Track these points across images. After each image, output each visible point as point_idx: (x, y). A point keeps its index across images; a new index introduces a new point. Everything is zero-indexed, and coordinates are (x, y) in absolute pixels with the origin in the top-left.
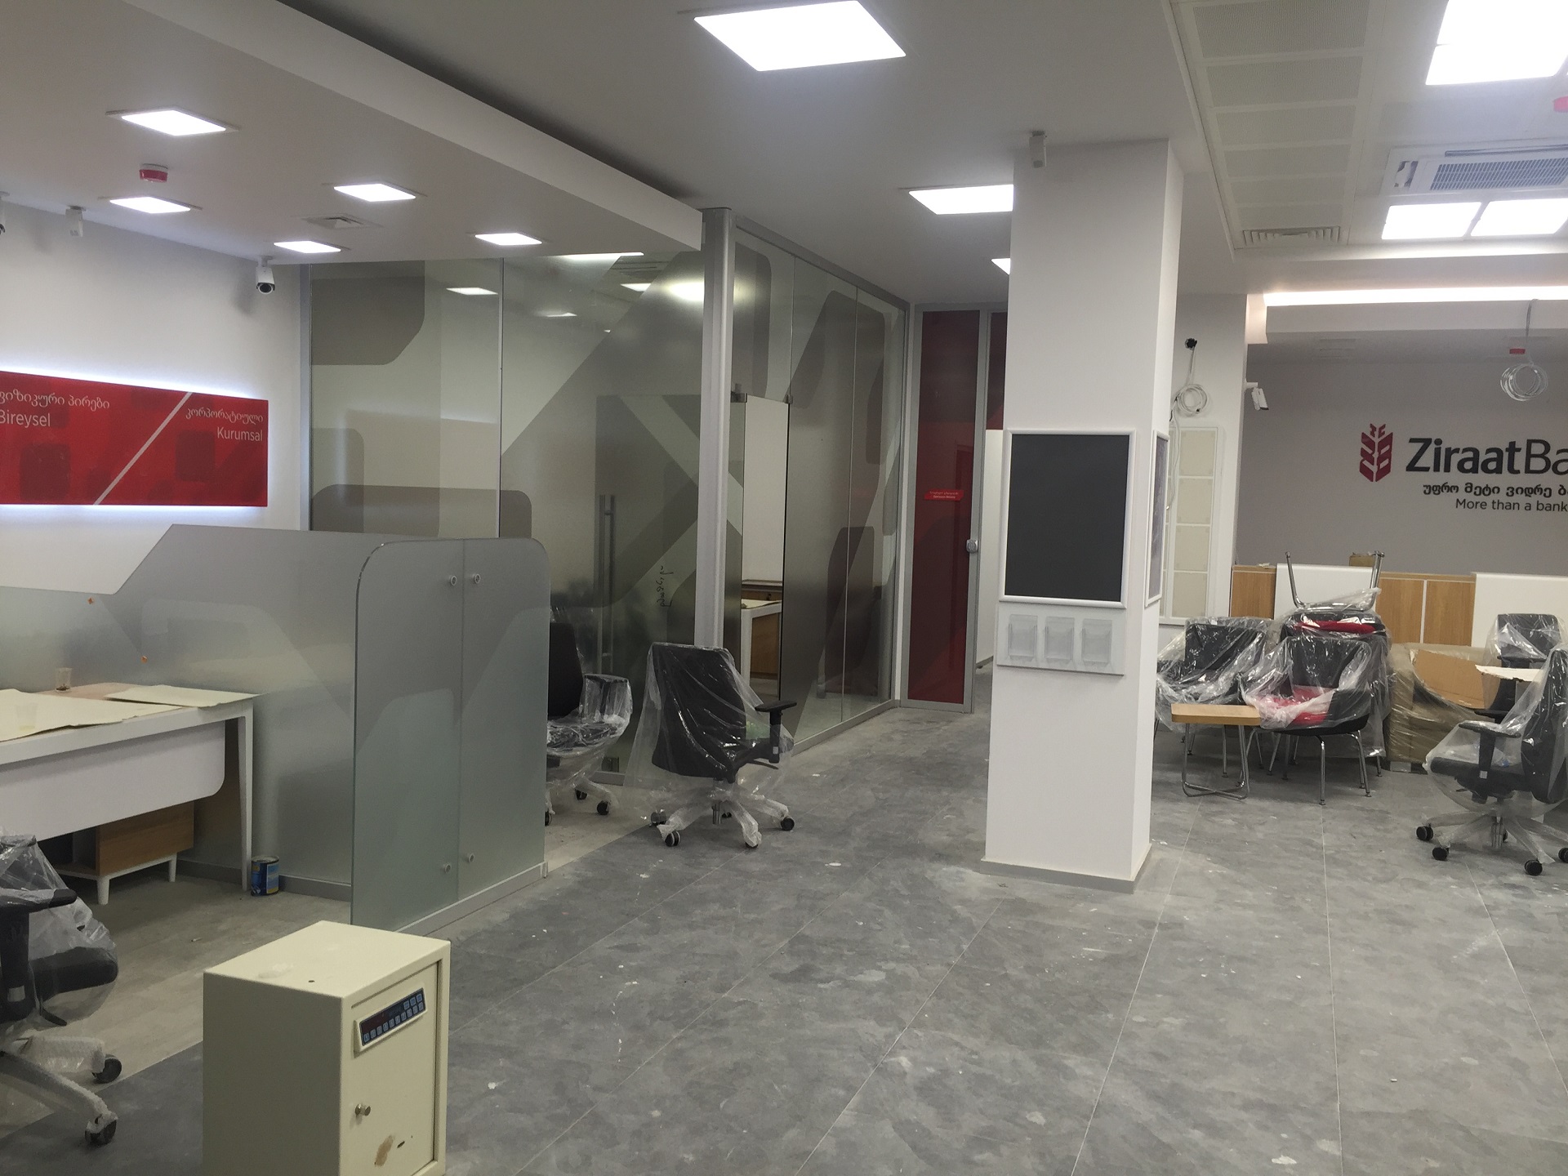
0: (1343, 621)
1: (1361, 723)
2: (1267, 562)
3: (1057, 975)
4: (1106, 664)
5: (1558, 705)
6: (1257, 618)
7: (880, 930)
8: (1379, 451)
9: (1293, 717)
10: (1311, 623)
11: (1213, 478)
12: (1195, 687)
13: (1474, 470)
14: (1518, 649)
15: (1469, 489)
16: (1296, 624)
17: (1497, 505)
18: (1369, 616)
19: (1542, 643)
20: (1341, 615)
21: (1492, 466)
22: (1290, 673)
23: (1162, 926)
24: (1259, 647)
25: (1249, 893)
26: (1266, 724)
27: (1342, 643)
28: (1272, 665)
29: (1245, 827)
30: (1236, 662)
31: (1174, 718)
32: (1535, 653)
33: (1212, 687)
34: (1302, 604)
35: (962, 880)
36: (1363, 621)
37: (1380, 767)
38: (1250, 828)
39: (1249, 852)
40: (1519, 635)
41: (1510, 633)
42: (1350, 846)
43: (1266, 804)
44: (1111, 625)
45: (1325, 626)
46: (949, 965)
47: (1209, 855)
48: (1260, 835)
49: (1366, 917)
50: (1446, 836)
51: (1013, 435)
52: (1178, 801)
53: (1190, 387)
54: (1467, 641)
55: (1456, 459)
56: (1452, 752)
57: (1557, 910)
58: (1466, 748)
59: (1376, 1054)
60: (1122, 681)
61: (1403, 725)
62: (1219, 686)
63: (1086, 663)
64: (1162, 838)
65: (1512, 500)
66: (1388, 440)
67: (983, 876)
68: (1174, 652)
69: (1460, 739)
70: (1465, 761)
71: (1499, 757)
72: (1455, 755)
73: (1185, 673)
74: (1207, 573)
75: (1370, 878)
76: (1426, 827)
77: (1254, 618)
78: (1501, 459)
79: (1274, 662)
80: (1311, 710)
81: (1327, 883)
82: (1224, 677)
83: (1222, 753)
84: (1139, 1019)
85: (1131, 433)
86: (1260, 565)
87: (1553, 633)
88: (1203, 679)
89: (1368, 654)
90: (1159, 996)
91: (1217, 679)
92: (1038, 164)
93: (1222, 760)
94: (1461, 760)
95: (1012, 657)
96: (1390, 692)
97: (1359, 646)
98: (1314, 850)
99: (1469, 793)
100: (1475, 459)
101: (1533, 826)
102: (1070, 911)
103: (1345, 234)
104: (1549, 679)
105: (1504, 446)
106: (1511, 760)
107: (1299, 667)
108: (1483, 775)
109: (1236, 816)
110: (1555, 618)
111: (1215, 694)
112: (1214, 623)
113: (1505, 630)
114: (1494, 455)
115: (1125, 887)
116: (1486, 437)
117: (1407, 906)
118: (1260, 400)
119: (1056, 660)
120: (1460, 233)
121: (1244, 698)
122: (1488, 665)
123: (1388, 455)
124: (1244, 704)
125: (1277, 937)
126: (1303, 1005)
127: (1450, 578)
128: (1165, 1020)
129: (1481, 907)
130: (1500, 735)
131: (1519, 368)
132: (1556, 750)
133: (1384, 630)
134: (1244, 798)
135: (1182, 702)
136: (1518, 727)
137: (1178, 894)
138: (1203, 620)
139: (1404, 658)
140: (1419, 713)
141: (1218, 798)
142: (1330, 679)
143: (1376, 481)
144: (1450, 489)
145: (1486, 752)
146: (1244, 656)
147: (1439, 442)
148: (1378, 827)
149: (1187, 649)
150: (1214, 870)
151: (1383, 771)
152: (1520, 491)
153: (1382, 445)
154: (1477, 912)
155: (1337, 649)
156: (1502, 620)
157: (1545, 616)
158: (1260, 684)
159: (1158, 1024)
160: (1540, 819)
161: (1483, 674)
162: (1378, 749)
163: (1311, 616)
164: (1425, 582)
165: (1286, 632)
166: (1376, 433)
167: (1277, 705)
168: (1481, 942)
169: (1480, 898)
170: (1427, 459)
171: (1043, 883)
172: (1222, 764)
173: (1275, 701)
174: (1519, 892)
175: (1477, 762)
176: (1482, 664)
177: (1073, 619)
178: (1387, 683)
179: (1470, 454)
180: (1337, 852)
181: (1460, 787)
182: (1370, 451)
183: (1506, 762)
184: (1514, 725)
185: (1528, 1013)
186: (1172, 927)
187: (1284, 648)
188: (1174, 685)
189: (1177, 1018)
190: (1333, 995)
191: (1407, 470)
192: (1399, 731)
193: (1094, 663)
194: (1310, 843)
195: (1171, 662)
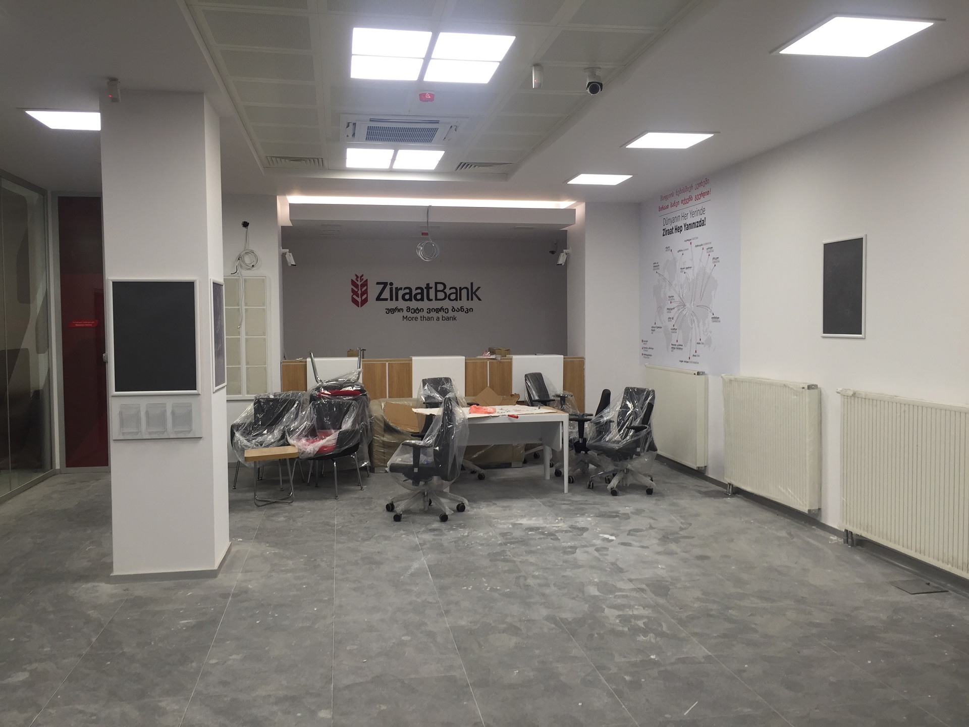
0: (343, 389)
1: (355, 448)
2: (301, 358)
3: (160, 645)
4: (190, 432)
5: (449, 427)
6: (297, 392)
7: (28, 641)
8: (361, 290)
9: (317, 449)
10: (326, 392)
11: (265, 307)
12: (260, 438)
13: (410, 300)
14: (434, 398)
15: (408, 310)
16: (318, 393)
17: (423, 318)
18: (358, 385)
19: (443, 393)
20: (342, 386)
21: (419, 297)
22: (315, 423)
23: (235, 595)
24: (298, 409)
25: (290, 562)
26: (303, 456)
27: (343, 403)
28: (303, 419)
29: (291, 520)
30: (284, 420)
31: (246, 459)
32: (441, 399)
33: (270, 437)
34: (321, 381)
35: (97, 591)
36: (354, 389)
37: (369, 472)
38: (294, 521)
39: (292, 536)
40: (433, 390)
41: (428, 388)
42: (350, 522)
43: (305, 504)
44: (191, 406)
45: (334, 393)
46: (80, 655)
47: (268, 542)
48: (299, 524)
49: (356, 563)
50: (400, 508)
51: (113, 282)
52: (252, 510)
53: (247, 251)
54: (410, 395)
55: (401, 293)
56: (400, 459)
57: (454, 540)
58: (407, 456)
59: (356, 647)
60: (201, 441)
61: (380, 446)
62: (274, 436)
63: (176, 432)
64: (239, 537)
65: (430, 315)
66: (365, 284)
67: (112, 586)
68: (247, 417)
69: (403, 452)
70: (406, 463)
71: (423, 459)
72: (401, 461)
73: (254, 429)
74: (266, 366)
75: (360, 539)
76: (391, 504)
77: (295, 392)
78: (422, 293)
79: (305, 417)
80: (327, 444)
81: (337, 547)
82: (278, 430)
83: (279, 476)
84: (214, 661)
85: (195, 281)
86: (297, 359)
87: (450, 387)
88: (265, 432)
89: (356, 408)
90: (229, 642)
91: (273, 431)
92: (115, 100)
93: (279, 481)
94: (404, 463)
95: (123, 434)
96: (371, 429)
97: (351, 404)
98: (330, 528)
99: (410, 481)
100: (410, 293)
101: (443, 495)
102: (173, 598)
103: (326, 163)
104: (444, 413)
105: (424, 286)
106: (430, 459)
107: (320, 419)
108: (416, 470)
109: (287, 514)
110: (450, 379)
111: (272, 441)
112: (272, 397)
113: (426, 387)
114: (419, 291)
115: (212, 574)
116: (415, 281)
117: (379, 552)
118: (291, 260)
119: (155, 433)
120: (386, 166)
121: (289, 441)
122: (419, 408)
123: (366, 292)
124: (289, 445)
125: (304, 586)
126: (316, 627)
127: (399, 361)
128: (231, 657)
129: (417, 545)
130: (422, 447)
131: (425, 243)
132: (450, 451)
133: (366, 393)
134: (292, 502)
135: (253, 448)
136: (431, 441)
137: (247, 572)
138: (265, 395)
139: (378, 408)
140: (387, 438)
141: (276, 505)
142: (337, 425)
143: (361, 307)
144: (399, 310)
145: (416, 457)
146: (288, 415)
147: (391, 284)
148: (366, 508)
149: (255, 414)
150: (269, 551)
151: (371, 474)
152: (433, 310)
153: (362, 286)
154: (415, 548)
155: (340, 406)
156: (425, 382)
157: (445, 378)
158: (298, 432)
159: (225, 662)
160: (447, 490)
161: (416, 413)
162: (366, 462)
163: (326, 388)
164: (387, 363)
165: (313, 398)
166: (359, 279)
167: (308, 443)
168: (416, 565)
169: (416, 540)
170: (386, 294)
171: (156, 582)
172: (279, 483)
173: (307, 441)
174: (436, 533)
175: (412, 463)
176: (416, 408)
177: (165, 404)
178: (369, 423)
179: (407, 291)
180: (343, 527)
181: (405, 478)
182: (356, 290)
183: (427, 461)
184: (429, 440)
185: (437, 602)
186: (241, 594)
187: (311, 408)
188: (247, 438)
189: (238, 655)
190: (334, 616)
191: (377, 300)
192: (377, 449)
193: (181, 432)
194: (327, 524)
195: (245, 423)
